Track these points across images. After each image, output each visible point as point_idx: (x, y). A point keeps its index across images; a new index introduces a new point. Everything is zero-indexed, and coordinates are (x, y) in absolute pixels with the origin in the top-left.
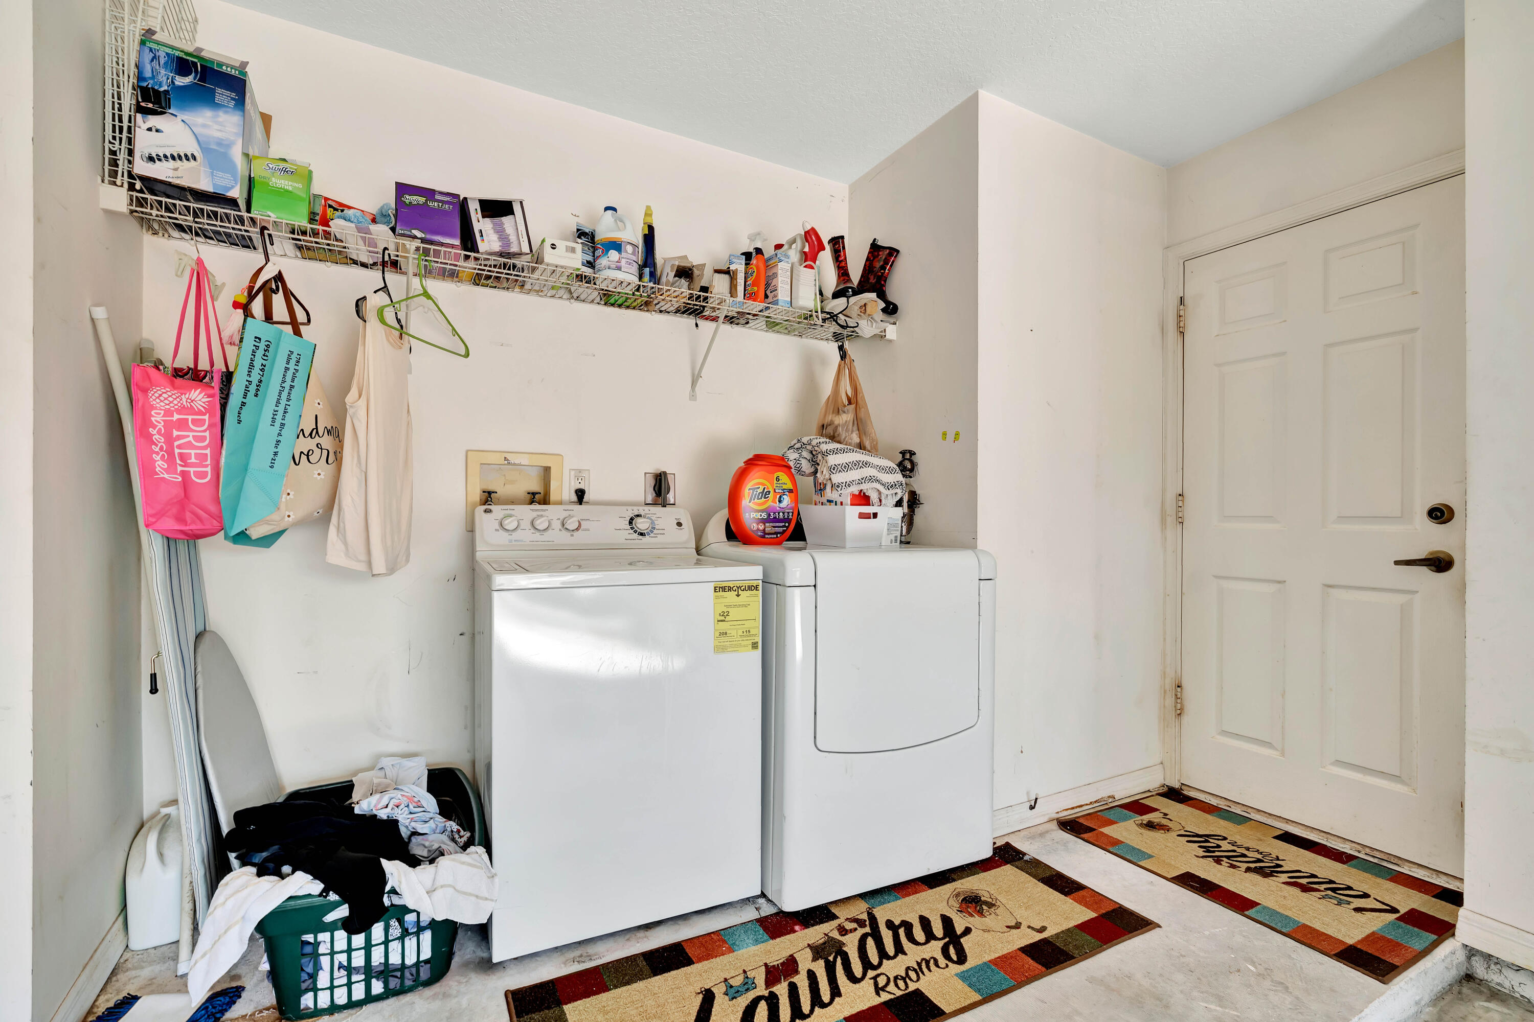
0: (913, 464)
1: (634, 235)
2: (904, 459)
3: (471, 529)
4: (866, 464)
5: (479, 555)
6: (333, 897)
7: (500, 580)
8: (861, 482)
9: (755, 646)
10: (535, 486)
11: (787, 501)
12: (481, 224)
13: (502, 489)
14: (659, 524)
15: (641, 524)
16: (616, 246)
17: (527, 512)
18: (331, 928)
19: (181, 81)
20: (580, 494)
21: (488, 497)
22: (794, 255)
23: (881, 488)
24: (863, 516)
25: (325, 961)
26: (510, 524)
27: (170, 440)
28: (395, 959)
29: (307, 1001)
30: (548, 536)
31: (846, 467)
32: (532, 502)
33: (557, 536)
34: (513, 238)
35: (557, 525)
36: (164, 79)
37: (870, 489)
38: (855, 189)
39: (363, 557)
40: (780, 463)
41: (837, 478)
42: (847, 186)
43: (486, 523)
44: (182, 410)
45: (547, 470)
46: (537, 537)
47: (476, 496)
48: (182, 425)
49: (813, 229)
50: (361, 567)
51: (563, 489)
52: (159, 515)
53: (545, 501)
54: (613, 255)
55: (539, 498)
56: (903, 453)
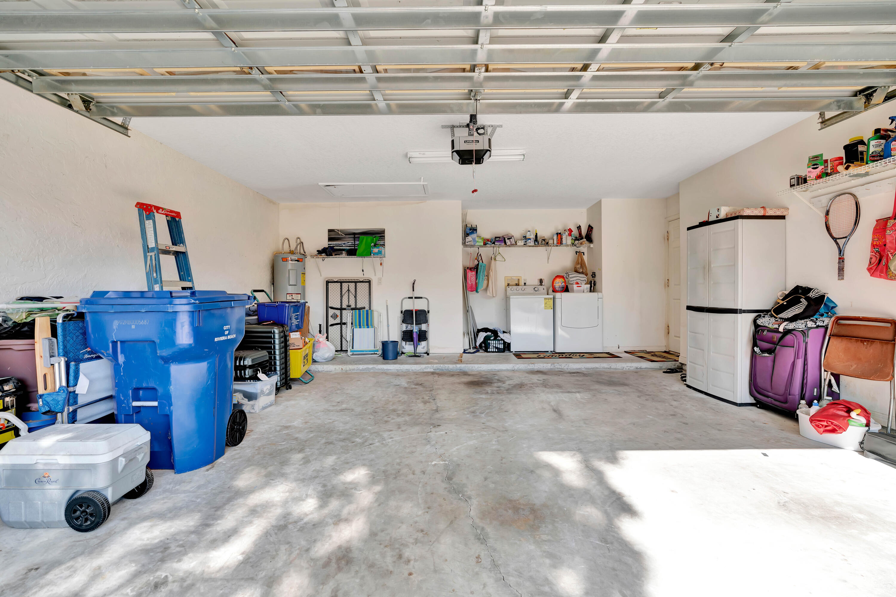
0: (595, 275)
1: (533, 237)
2: (593, 274)
3: (506, 291)
4: (577, 276)
5: (507, 295)
6: (492, 335)
7: (511, 297)
8: (576, 280)
9: (552, 309)
10: (517, 282)
11: (563, 284)
12: (507, 241)
13: (511, 283)
14: (540, 289)
15: (536, 289)
16: (530, 239)
17: (515, 287)
18: (492, 340)
19: (471, 231)
20: (525, 284)
21: (508, 285)
22: (567, 233)
23: (581, 281)
24: (578, 286)
25: (491, 344)
26: (512, 289)
27: (470, 279)
28: (499, 347)
29: (489, 350)
30: (519, 291)
31: (573, 277)
32: (516, 285)
33: (520, 291)
34: (512, 242)
35: (520, 289)
36: (468, 231)
37: (579, 281)
38: (588, 210)
39: (492, 294)
40: (562, 277)
41: (571, 279)
42: (586, 209)
43: (508, 289)
44: (472, 275)
45: (519, 279)
46: (517, 291)
47: (507, 285)
48: (472, 277)
49: (570, 229)
50: (492, 296)
51: (522, 283)
52: (469, 289)
53: (519, 285)
54: (529, 241)
55: (517, 285)
56: (593, 273)
